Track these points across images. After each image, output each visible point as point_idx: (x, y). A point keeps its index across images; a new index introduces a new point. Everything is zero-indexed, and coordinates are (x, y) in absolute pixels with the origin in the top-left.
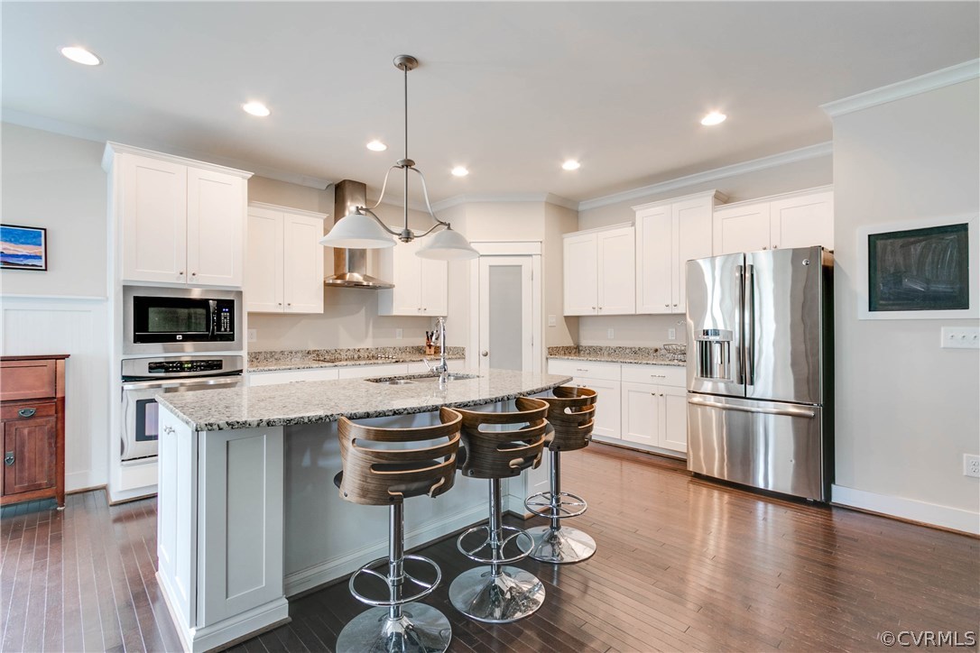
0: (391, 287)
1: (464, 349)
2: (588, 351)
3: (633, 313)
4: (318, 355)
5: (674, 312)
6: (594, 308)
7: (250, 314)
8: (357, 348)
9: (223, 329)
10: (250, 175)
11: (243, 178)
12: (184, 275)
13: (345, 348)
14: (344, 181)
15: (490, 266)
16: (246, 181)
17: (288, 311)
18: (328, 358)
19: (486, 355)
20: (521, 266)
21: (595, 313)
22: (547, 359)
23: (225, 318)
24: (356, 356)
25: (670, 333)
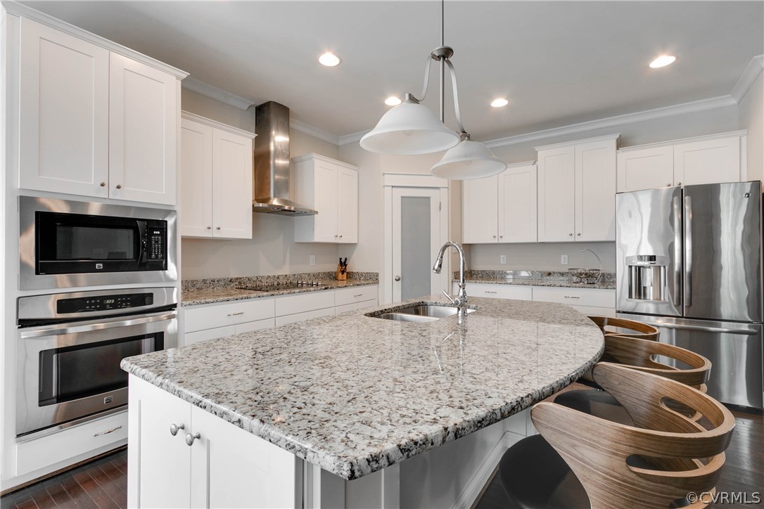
0: (313, 213)
1: (377, 275)
2: (481, 275)
3: (535, 241)
4: (240, 283)
5: (577, 240)
6: (495, 237)
7: (184, 239)
8: (276, 275)
9: (153, 256)
10: (184, 75)
11: (178, 78)
12: (106, 187)
13: (266, 274)
14: (269, 102)
15: (402, 197)
16: (180, 82)
17: (217, 235)
18: (249, 285)
19: (398, 280)
20: (429, 198)
21: (496, 241)
22: (452, 282)
23: (157, 242)
24: (276, 283)
25: (562, 258)
